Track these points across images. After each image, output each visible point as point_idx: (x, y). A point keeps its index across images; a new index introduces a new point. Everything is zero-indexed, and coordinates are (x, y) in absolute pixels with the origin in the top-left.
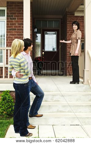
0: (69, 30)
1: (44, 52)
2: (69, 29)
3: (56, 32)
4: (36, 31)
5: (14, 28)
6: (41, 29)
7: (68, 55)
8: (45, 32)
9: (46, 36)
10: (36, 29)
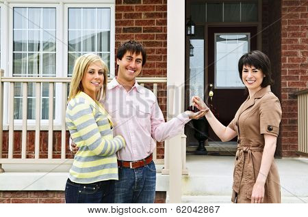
0: (289, 29)
1: (214, 91)
2: (286, 26)
3: (249, 34)
4: (193, 33)
5: (134, 26)
6: (203, 27)
7: (286, 98)
8: (216, 34)
9: (219, 46)
10: (193, 27)
